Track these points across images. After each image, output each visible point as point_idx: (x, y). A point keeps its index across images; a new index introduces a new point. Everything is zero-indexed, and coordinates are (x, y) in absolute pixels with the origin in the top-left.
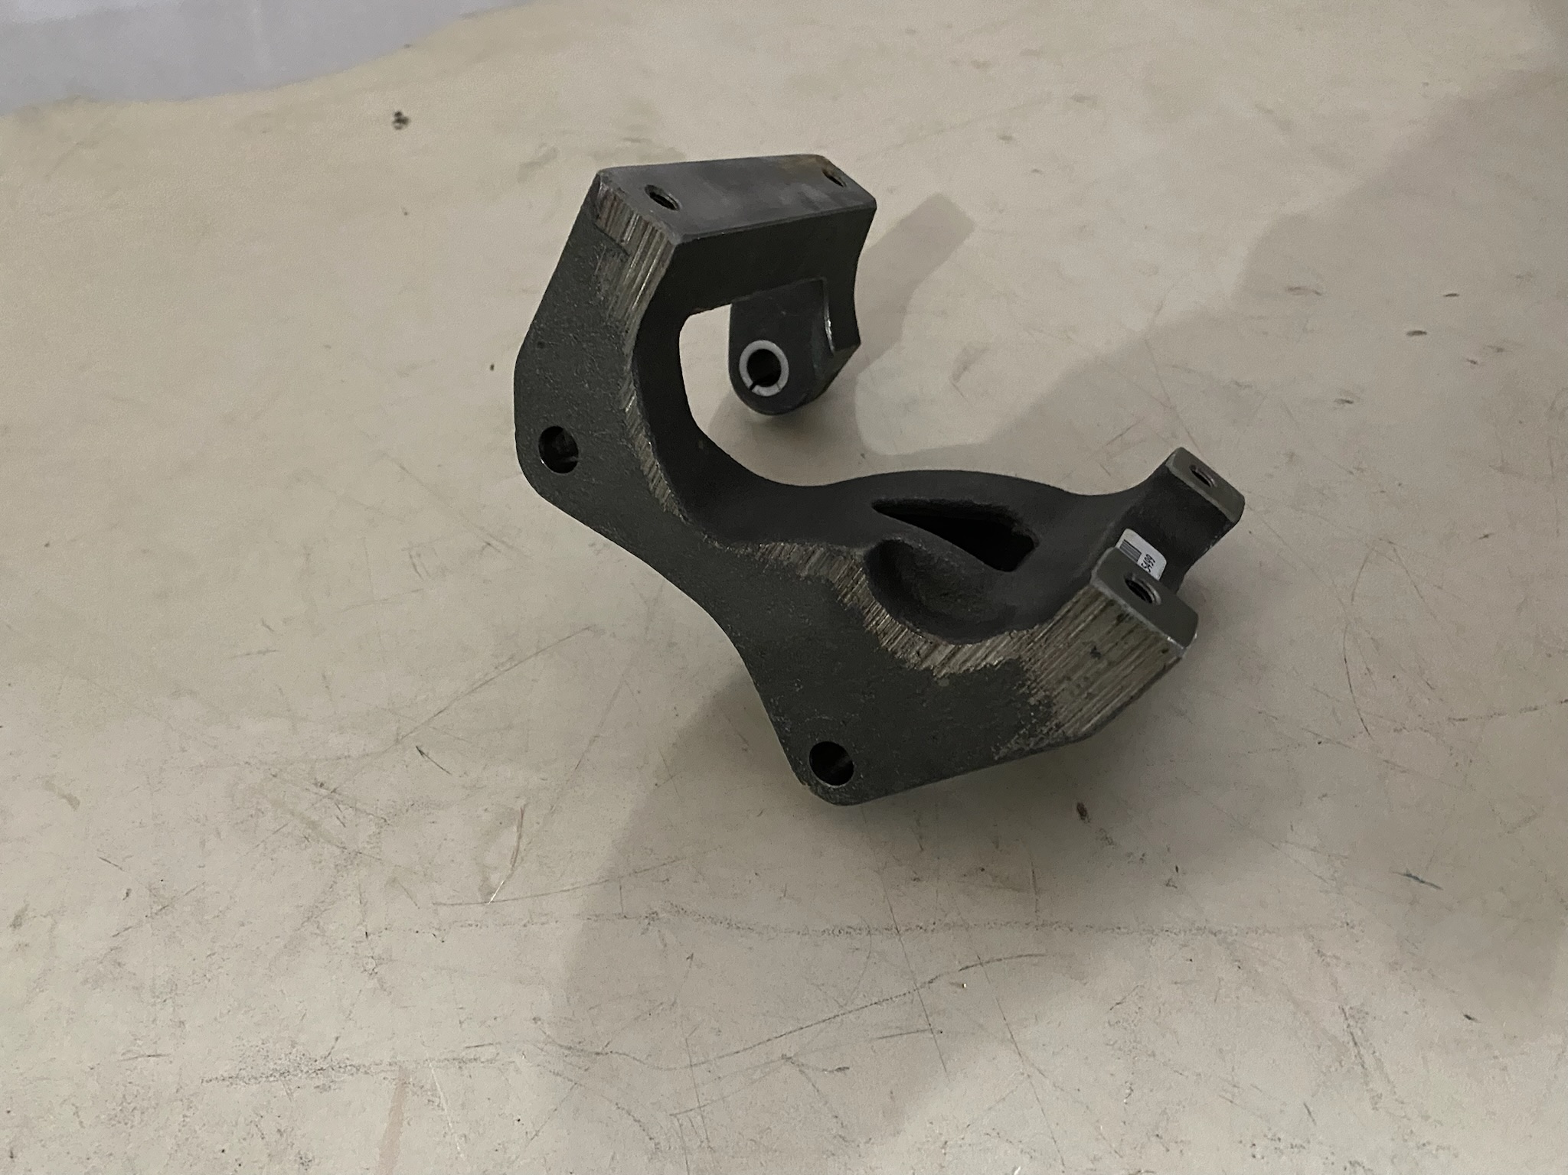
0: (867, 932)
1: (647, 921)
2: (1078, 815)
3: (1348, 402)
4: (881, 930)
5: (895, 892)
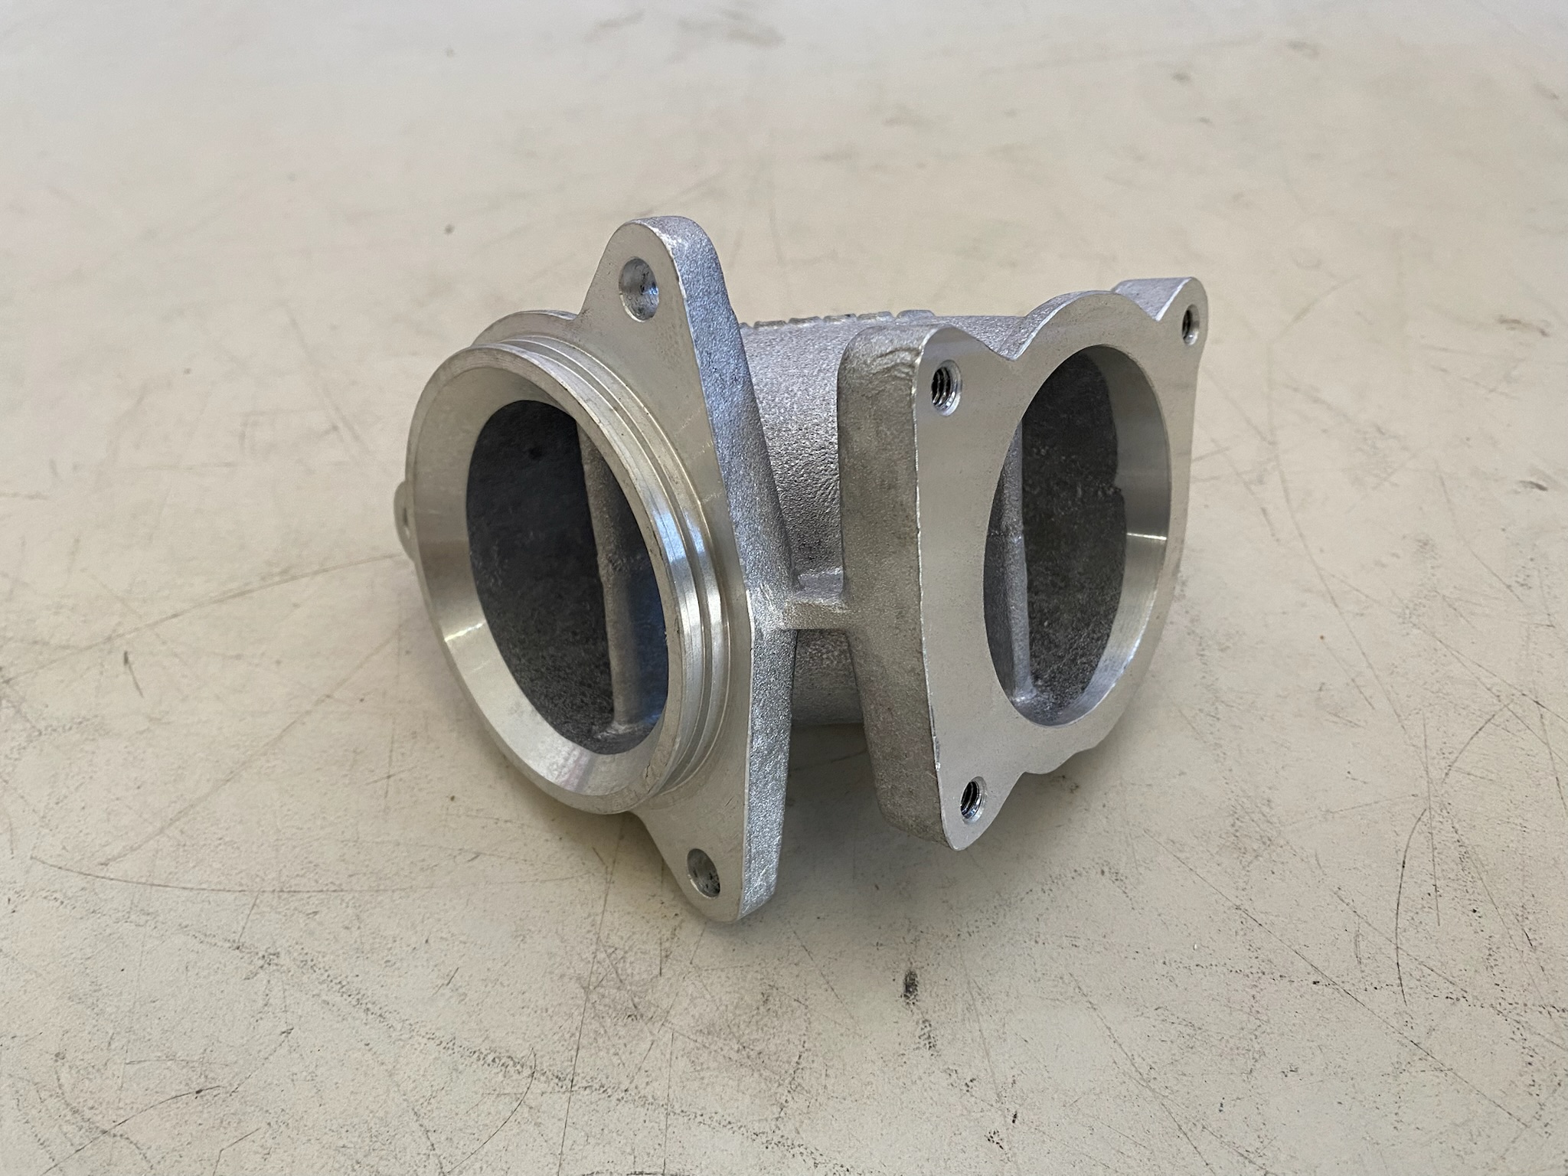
0: (530, 1072)
1: (261, 962)
2: (902, 989)
3: (1541, 488)
4: (551, 1077)
5: (595, 1025)
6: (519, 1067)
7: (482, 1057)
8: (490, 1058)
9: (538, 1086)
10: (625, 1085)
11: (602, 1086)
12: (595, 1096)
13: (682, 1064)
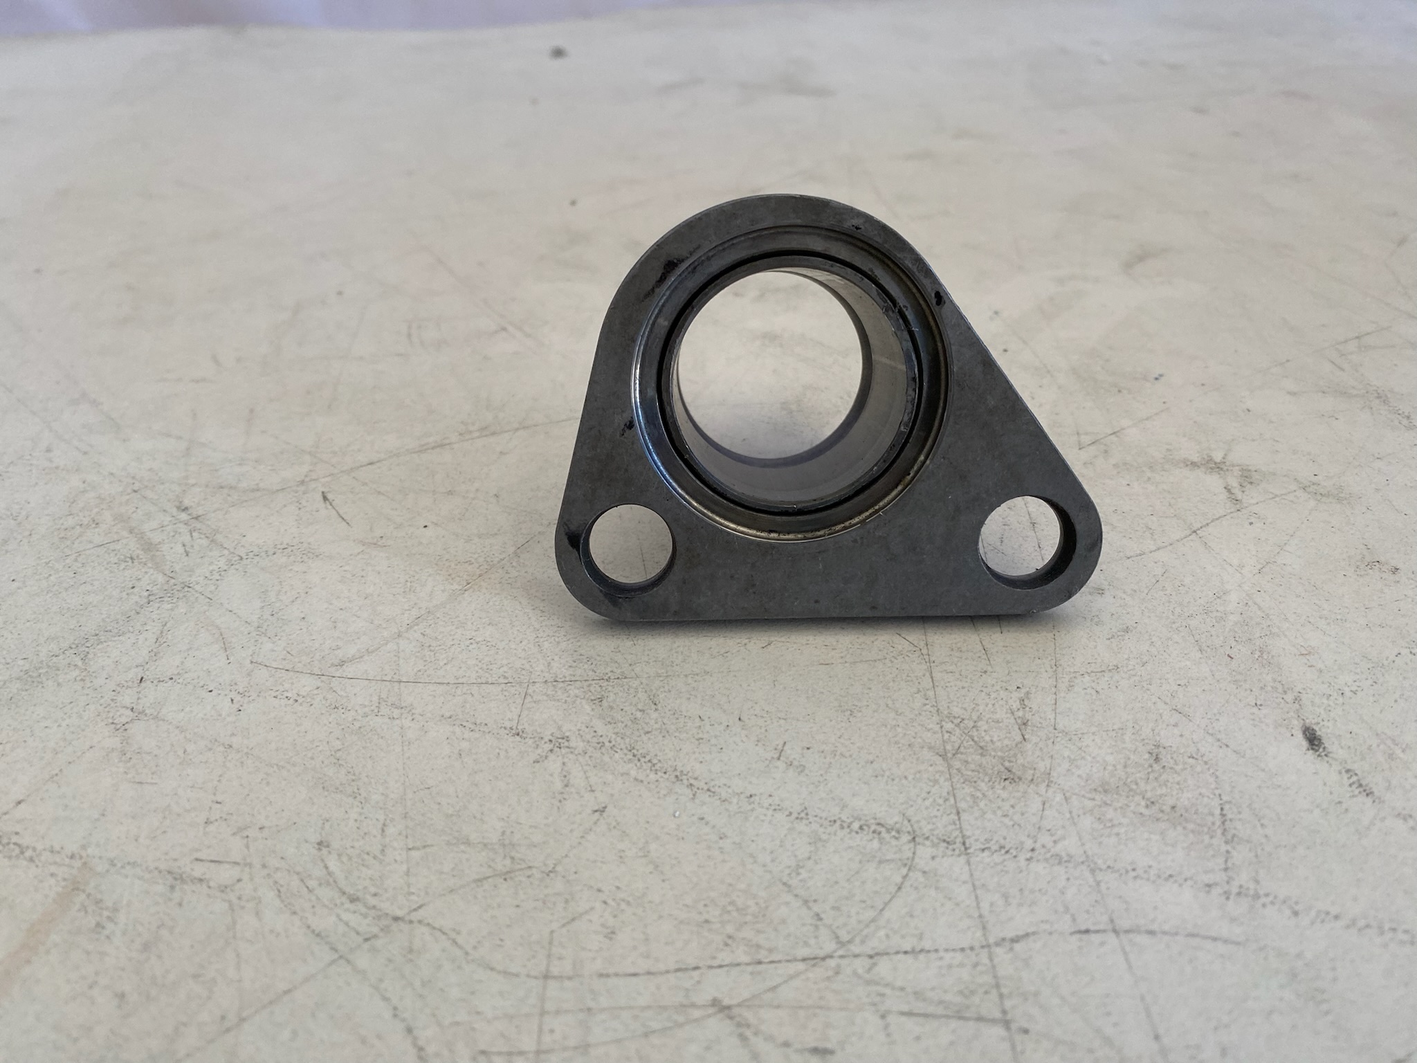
2: (1305, 744)
4: (936, 841)
5: (968, 790)
6: (894, 833)
7: (845, 825)
8: (856, 826)
9: (925, 852)
10: (1029, 844)
11: (1002, 847)
12: (997, 858)
13: (1087, 822)
